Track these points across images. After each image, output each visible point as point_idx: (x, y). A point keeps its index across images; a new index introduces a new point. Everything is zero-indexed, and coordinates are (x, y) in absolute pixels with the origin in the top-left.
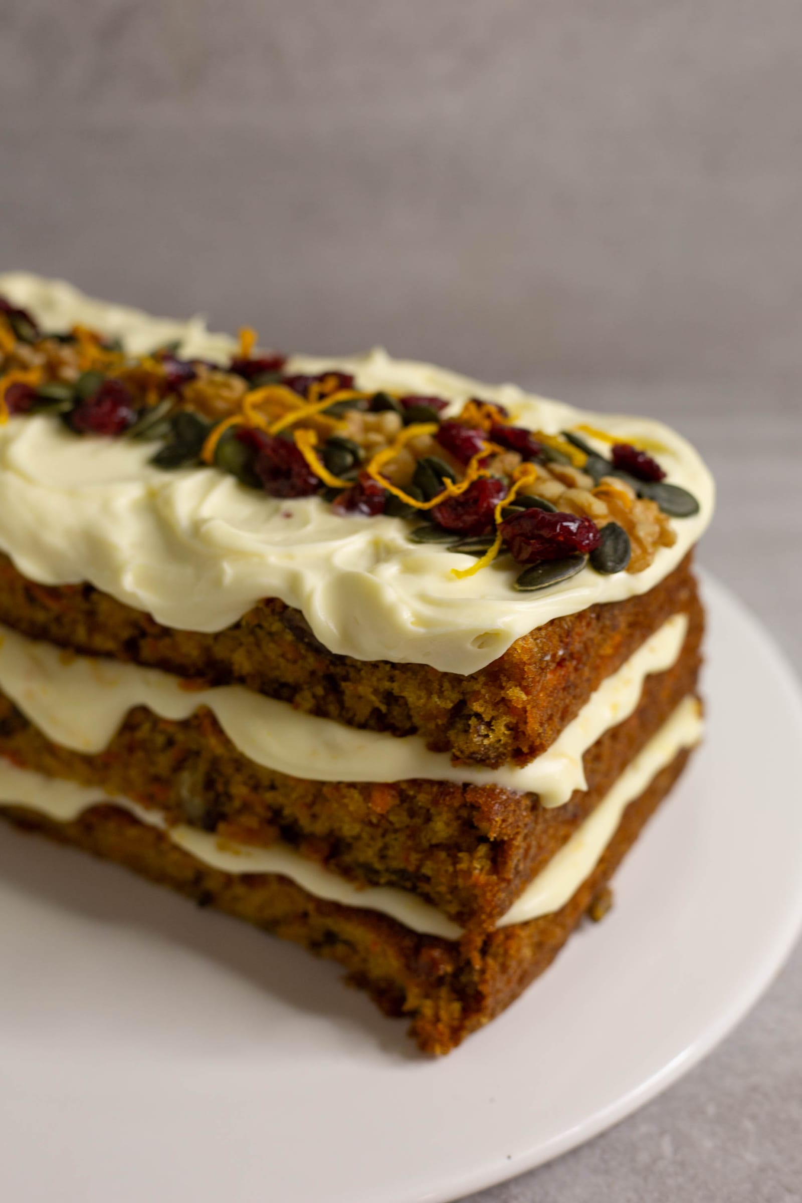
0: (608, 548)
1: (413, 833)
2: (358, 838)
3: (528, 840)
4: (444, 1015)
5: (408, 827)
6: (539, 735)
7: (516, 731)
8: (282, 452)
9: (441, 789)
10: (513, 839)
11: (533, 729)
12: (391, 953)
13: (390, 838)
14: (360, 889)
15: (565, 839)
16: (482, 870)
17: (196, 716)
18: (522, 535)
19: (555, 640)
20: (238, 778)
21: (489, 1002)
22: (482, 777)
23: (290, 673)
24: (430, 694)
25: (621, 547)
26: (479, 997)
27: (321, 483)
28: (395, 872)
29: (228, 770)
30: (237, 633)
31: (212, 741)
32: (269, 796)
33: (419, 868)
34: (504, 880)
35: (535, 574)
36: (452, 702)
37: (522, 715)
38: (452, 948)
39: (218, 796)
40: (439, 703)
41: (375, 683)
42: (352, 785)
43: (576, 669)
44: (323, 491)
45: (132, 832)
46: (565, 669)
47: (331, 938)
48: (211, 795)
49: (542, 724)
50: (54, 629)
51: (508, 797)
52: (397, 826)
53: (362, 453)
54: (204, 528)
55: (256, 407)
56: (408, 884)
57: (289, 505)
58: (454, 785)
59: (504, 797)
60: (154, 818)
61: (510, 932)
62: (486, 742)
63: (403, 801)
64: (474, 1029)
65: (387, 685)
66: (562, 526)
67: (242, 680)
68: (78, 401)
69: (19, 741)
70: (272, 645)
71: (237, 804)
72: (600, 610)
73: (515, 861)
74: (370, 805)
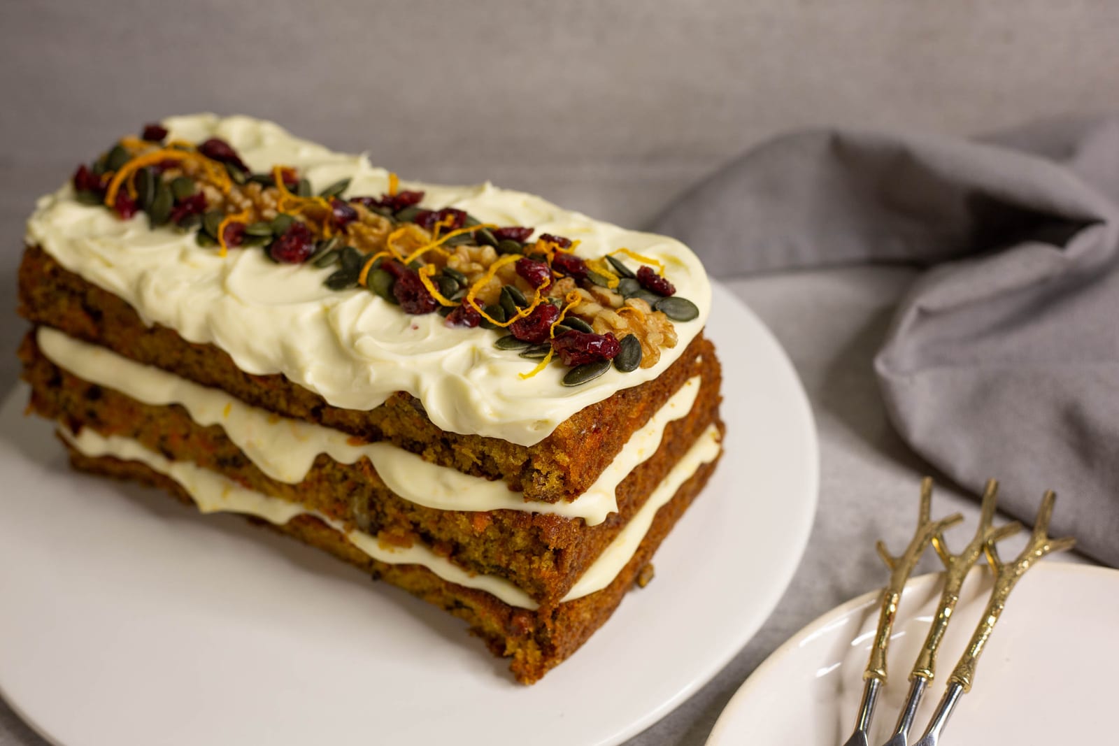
0: (626, 353)
1: (503, 543)
2: (469, 544)
3: (579, 547)
4: (530, 659)
5: (499, 539)
6: (579, 483)
7: (564, 479)
8: (411, 282)
9: (518, 517)
10: (567, 547)
11: (575, 480)
12: (494, 619)
13: (488, 545)
14: (472, 576)
15: (611, 539)
16: (547, 568)
17: (359, 463)
18: (566, 348)
19: (589, 420)
20: (390, 503)
21: (559, 650)
22: (544, 509)
23: (420, 436)
24: (508, 456)
25: (635, 353)
26: (553, 648)
27: (437, 303)
28: (493, 567)
29: (384, 497)
30: (383, 409)
31: (371, 480)
32: (410, 516)
33: (508, 565)
34: (562, 574)
35: (575, 375)
36: (522, 461)
37: (566, 471)
38: (534, 615)
39: (378, 513)
40: (513, 462)
41: (473, 446)
42: (462, 513)
43: (608, 433)
44: (438, 309)
45: (325, 533)
46: (600, 434)
47: (458, 605)
48: (373, 513)
49: (581, 476)
50: (265, 399)
51: (561, 522)
52: (492, 538)
53: (465, 281)
54: (359, 342)
55: (397, 242)
56: (503, 574)
57: (417, 320)
58: (526, 514)
59: (559, 522)
60: (337, 525)
61: (570, 605)
62: (544, 489)
63: (495, 523)
64: (551, 668)
65: (481, 447)
66: (590, 344)
67: (389, 439)
68: (275, 237)
69: (245, 471)
70: (406, 418)
71: (390, 519)
72: (623, 394)
73: (570, 562)
74: (473, 526)
